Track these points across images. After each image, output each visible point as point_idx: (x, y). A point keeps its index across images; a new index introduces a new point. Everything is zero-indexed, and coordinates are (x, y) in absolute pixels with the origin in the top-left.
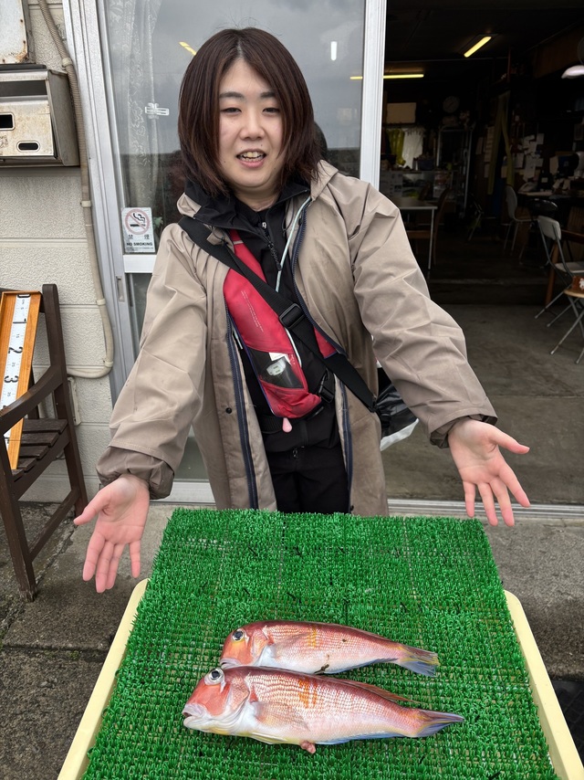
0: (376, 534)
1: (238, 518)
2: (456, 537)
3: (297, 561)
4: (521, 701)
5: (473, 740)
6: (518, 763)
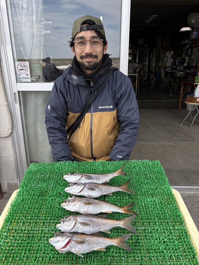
4: (182, 234)
5: (162, 252)
6: (183, 261)
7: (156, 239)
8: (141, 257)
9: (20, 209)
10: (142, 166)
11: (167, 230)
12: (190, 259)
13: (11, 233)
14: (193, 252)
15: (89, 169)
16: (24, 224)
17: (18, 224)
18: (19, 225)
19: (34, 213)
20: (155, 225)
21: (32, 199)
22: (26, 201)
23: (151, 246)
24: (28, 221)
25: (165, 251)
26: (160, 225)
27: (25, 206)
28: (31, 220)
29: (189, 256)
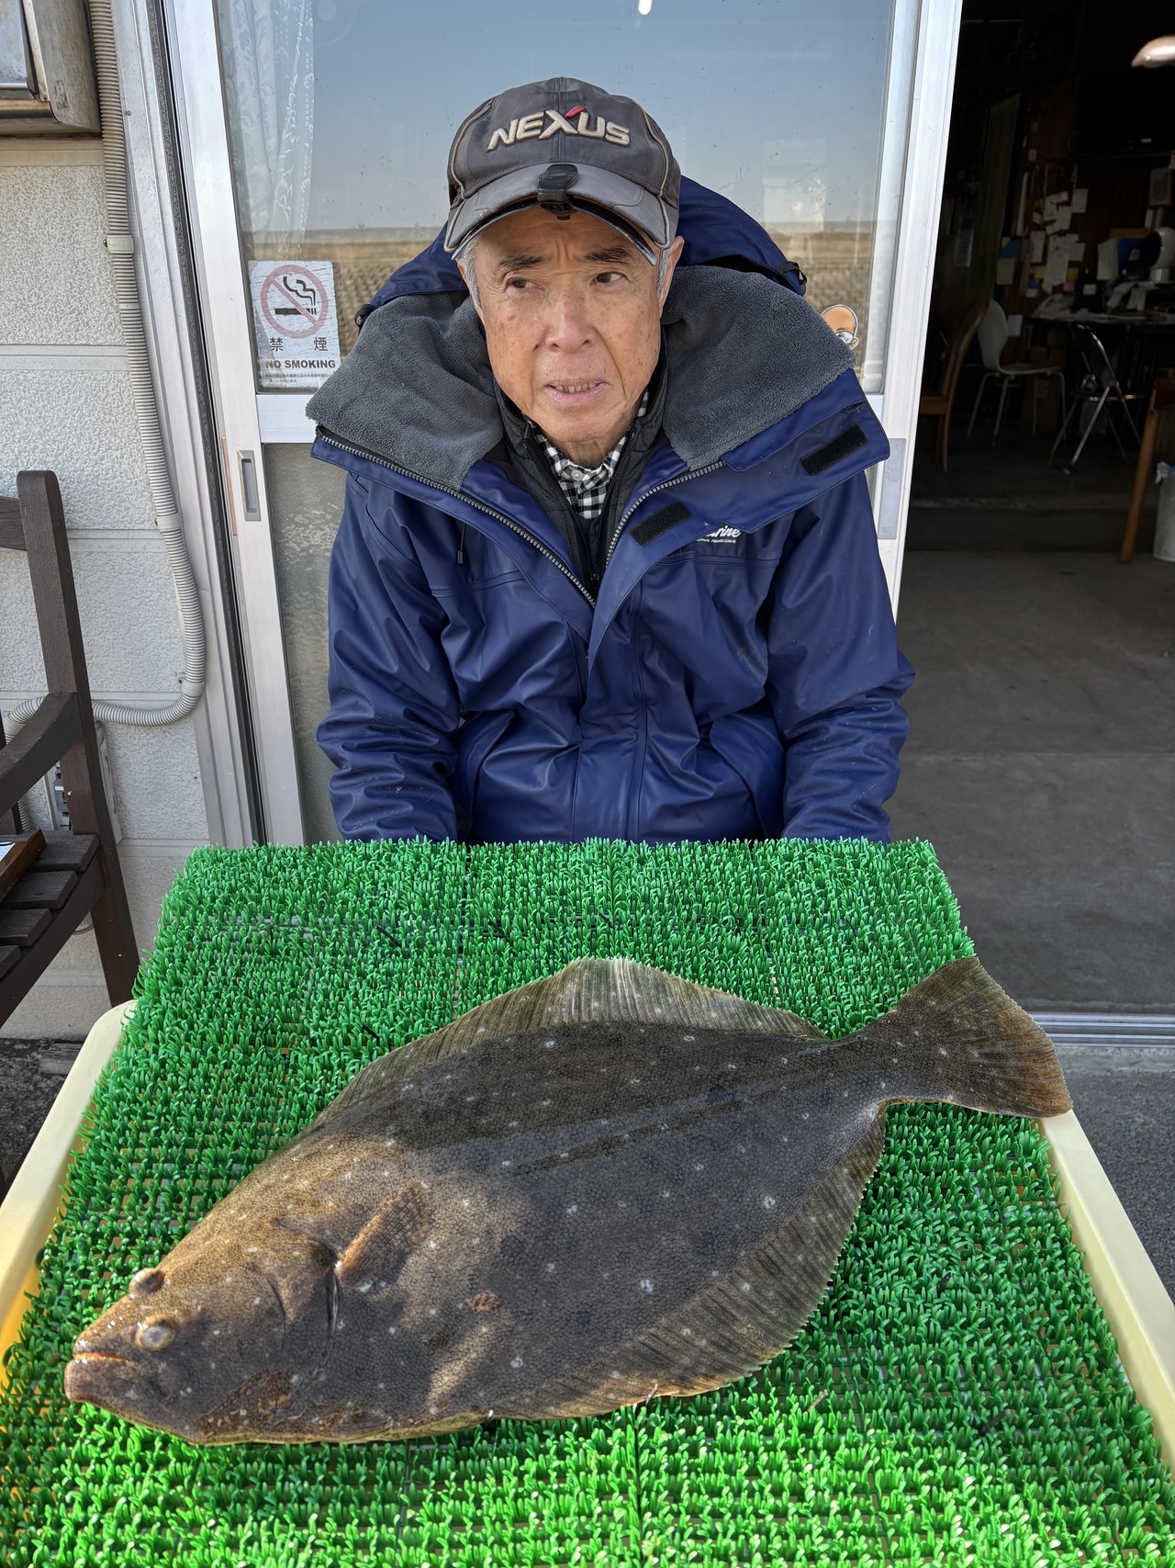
0: (684, 884)
1: (348, 860)
2: (874, 883)
3: (499, 952)
4: (1043, 1244)
5: (933, 1339)
6: (1046, 1388)
7: (902, 1273)
8: (818, 1363)
9: (146, 1117)
10: (833, 874)
11: (960, 1225)
12: (1085, 1374)
13: (107, 1254)
14: (1098, 1340)
15: (532, 887)
16: (179, 1200)
17: (146, 1199)
18: (149, 1206)
19: (228, 1143)
20: (896, 1201)
21: (214, 1061)
22: (177, 1075)
23: (874, 1308)
24: (199, 1182)
25: (944, 1335)
26: (923, 1199)
27: (173, 1106)
28: (216, 1183)
29: (1077, 1356)
